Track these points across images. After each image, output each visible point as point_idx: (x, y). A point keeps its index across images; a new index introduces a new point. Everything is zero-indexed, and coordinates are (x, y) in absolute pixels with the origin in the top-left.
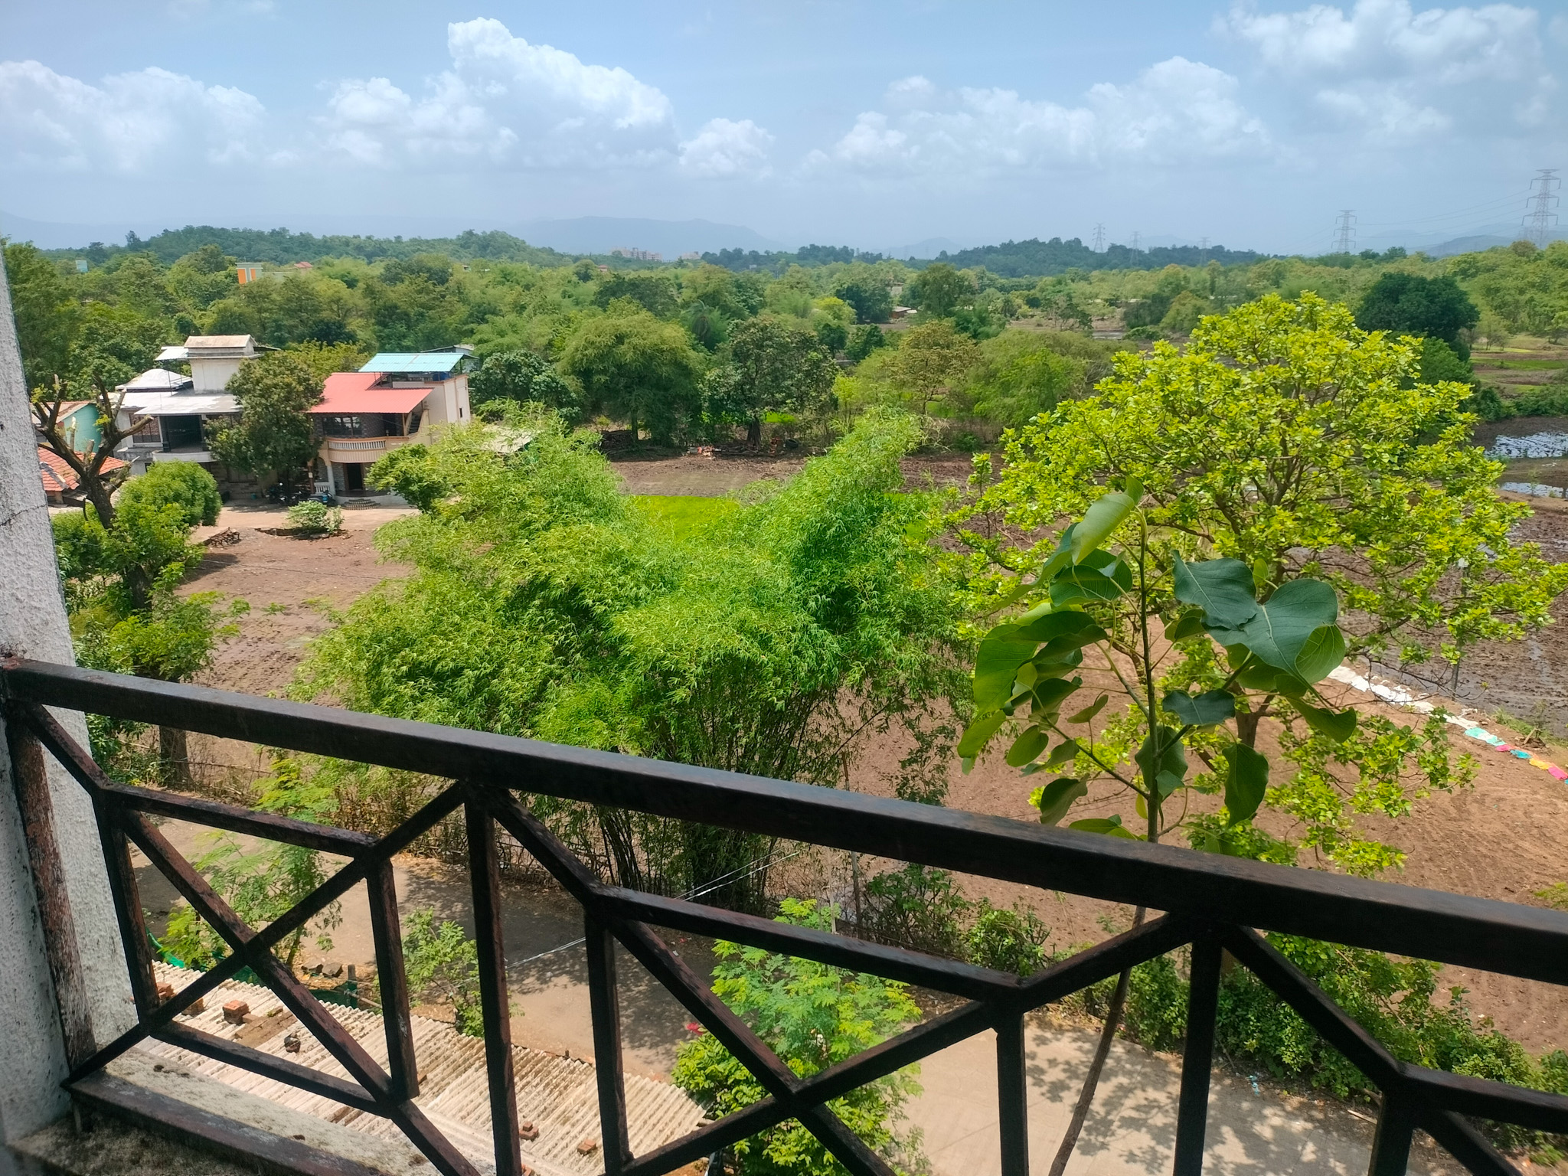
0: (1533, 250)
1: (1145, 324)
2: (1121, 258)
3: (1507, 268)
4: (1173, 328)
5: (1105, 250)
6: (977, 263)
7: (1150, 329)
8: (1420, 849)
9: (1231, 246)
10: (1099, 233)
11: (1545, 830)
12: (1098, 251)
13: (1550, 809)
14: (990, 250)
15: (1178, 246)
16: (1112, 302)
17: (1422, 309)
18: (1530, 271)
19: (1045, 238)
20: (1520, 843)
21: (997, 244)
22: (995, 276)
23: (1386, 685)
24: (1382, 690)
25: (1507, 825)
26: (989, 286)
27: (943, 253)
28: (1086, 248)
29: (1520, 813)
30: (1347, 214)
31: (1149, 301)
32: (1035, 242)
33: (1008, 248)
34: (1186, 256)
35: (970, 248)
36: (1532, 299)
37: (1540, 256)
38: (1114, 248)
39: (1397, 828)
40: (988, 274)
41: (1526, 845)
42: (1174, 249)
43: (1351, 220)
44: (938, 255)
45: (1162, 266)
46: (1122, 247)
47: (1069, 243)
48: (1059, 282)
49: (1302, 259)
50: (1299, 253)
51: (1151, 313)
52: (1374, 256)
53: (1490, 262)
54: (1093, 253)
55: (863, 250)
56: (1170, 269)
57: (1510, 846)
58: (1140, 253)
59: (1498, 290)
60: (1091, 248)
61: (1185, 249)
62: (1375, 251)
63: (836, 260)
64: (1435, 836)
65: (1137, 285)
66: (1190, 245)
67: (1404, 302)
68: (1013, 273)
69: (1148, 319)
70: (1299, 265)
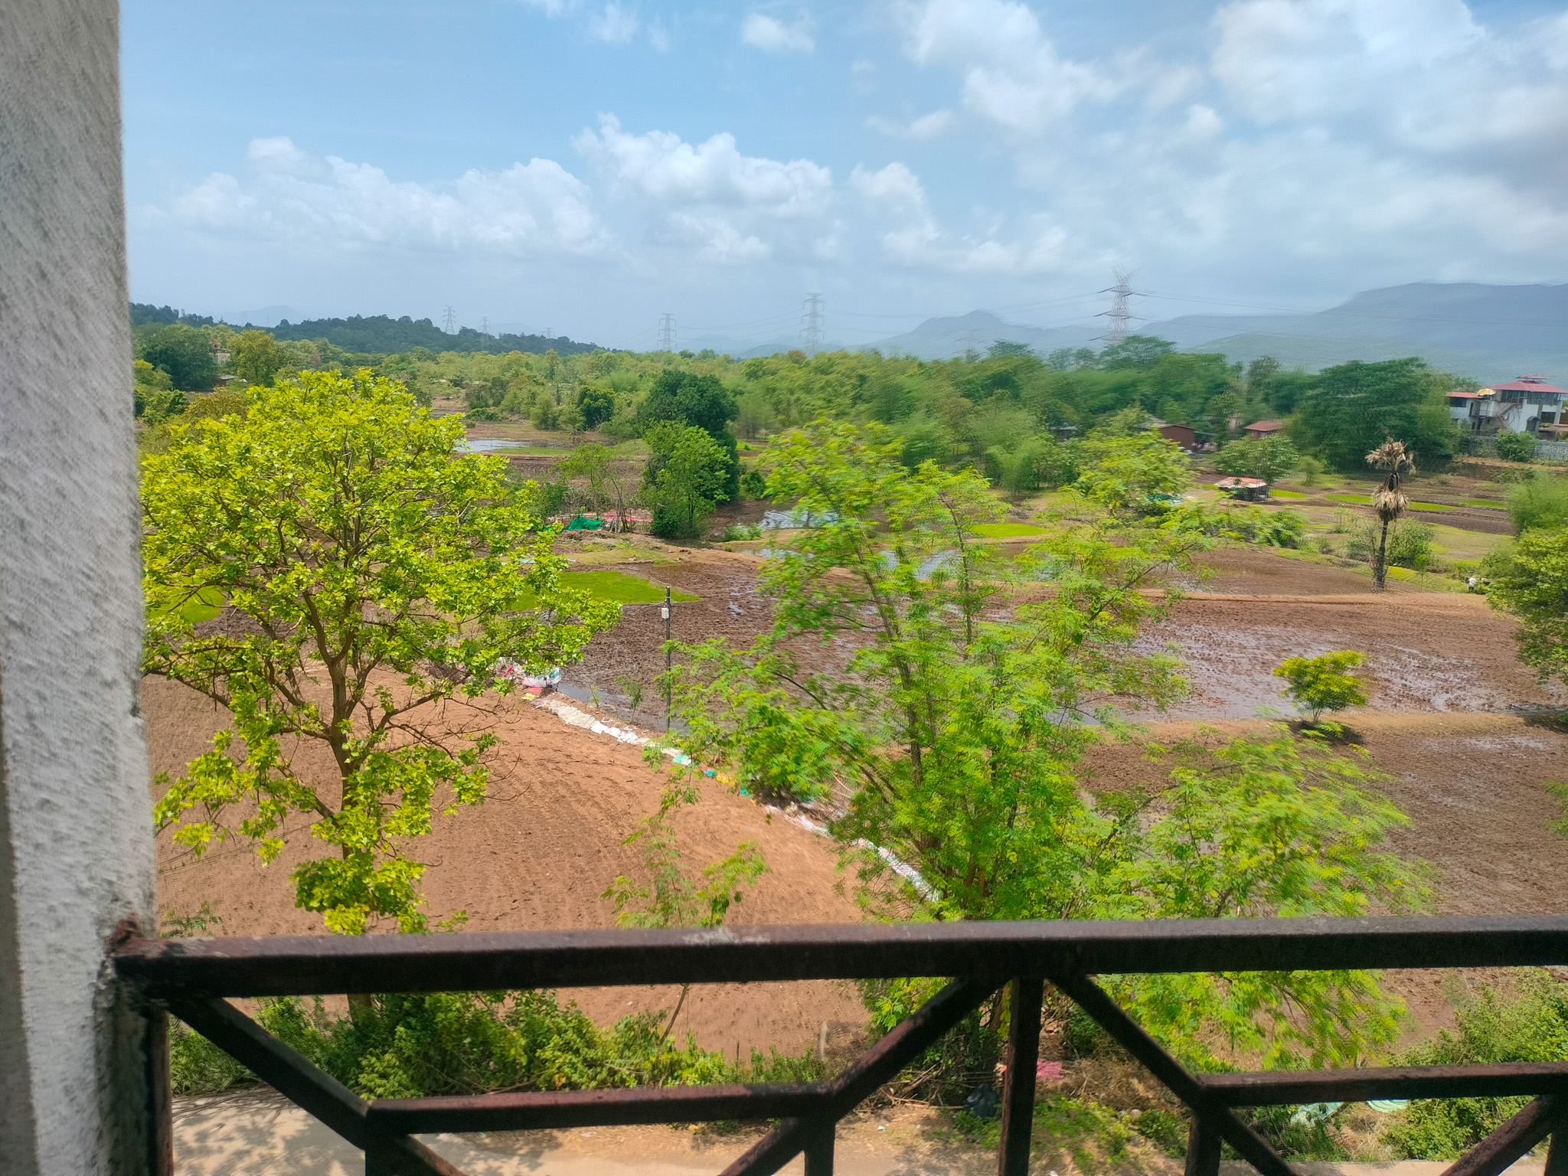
0: (804, 358)
1: (487, 406)
2: (468, 341)
3: (785, 373)
4: (512, 411)
5: (457, 333)
6: (322, 335)
7: (491, 410)
8: (614, 867)
9: (576, 338)
10: (450, 315)
11: (716, 835)
12: (449, 333)
13: (724, 816)
14: (336, 322)
15: (527, 334)
16: (457, 383)
17: (695, 402)
18: (799, 376)
19: (395, 315)
20: (696, 848)
21: (344, 317)
22: (338, 349)
23: (618, 727)
24: (614, 732)
25: (689, 834)
26: (333, 359)
27: (284, 322)
28: (438, 329)
29: (701, 823)
30: (668, 317)
31: (490, 384)
32: (384, 318)
33: (355, 322)
34: (533, 344)
35: (314, 319)
36: (798, 399)
37: (808, 364)
38: (464, 331)
39: (599, 851)
40: (331, 346)
41: (699, 849)
42: (523, 337)
43: (672, 323)
44: (278, 323)
45: (508, 351)
46: (473, 331)
47: (419, 322)
48: (403, 360)
49: (631, 354)
50: (629, 348)
51: (492, 396)
52: (691, 356)
53: (773, 367)
54: (444, 335)
55: (189, 312)
56: (513, 355)
57: (687, 852)
58: (491, 338)
59: (774, 390)
60: (443, 330)
61: (532, 337)
62: (691, 351)
63: (154, 321)
64: (629, 853)
65: (479, 367)
66: (538, 334)
67: (681, 396)
68: (362, 347)
69: (491, 402)
70: (628, 359)
